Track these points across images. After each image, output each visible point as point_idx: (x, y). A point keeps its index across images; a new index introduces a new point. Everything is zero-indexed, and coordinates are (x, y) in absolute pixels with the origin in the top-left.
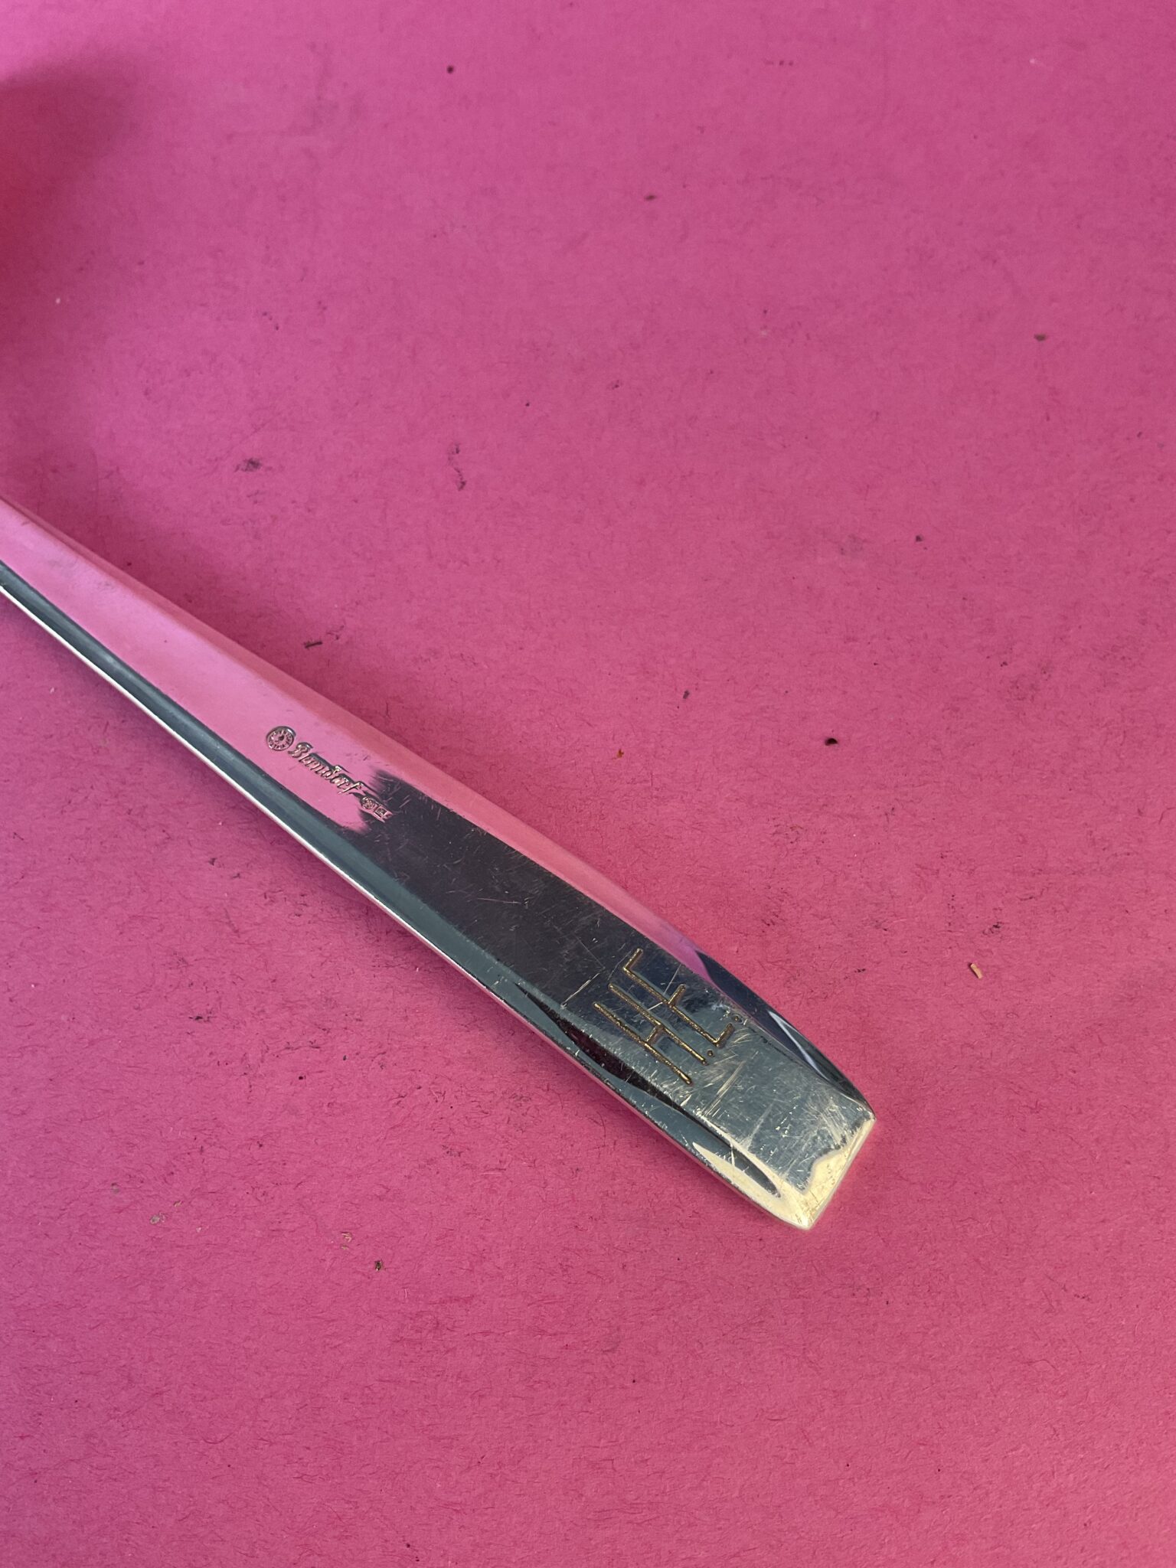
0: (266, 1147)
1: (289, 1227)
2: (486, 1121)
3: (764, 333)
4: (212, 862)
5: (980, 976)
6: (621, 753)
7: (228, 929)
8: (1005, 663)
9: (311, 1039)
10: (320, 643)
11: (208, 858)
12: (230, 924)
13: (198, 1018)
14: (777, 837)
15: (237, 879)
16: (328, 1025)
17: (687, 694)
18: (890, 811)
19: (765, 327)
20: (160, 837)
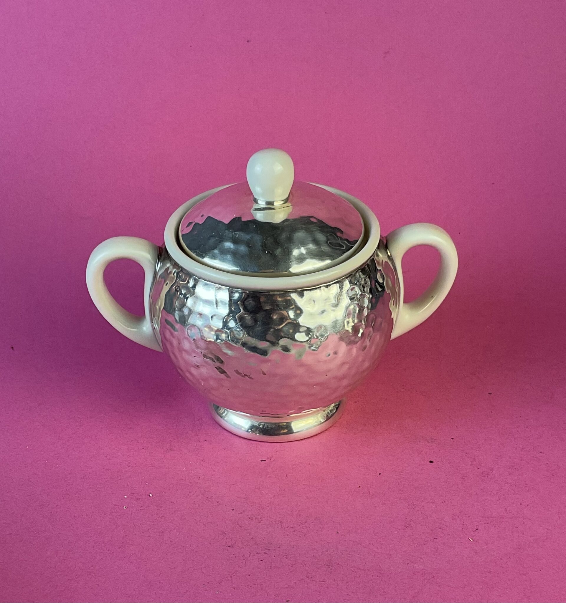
0: (251, 576)
1: (258, 594)
2: (319, 571)
3: (403, 390)
4: (233, 510)
5: (472, 541)
6: (359, 487)
7: (238, 526)
8: (479, 469)
9: (264, 551)
10: (265, 460)
11: (232, 509)
12: (238, 525)
13: (229, 546)
14: (409, 507)
15: (241, 514)
16: (269, 549)
17: (380, 474)
18: (443, 502)
19: (403, 389)
20: (217, 504)
